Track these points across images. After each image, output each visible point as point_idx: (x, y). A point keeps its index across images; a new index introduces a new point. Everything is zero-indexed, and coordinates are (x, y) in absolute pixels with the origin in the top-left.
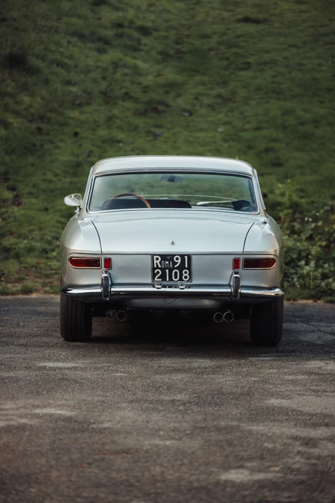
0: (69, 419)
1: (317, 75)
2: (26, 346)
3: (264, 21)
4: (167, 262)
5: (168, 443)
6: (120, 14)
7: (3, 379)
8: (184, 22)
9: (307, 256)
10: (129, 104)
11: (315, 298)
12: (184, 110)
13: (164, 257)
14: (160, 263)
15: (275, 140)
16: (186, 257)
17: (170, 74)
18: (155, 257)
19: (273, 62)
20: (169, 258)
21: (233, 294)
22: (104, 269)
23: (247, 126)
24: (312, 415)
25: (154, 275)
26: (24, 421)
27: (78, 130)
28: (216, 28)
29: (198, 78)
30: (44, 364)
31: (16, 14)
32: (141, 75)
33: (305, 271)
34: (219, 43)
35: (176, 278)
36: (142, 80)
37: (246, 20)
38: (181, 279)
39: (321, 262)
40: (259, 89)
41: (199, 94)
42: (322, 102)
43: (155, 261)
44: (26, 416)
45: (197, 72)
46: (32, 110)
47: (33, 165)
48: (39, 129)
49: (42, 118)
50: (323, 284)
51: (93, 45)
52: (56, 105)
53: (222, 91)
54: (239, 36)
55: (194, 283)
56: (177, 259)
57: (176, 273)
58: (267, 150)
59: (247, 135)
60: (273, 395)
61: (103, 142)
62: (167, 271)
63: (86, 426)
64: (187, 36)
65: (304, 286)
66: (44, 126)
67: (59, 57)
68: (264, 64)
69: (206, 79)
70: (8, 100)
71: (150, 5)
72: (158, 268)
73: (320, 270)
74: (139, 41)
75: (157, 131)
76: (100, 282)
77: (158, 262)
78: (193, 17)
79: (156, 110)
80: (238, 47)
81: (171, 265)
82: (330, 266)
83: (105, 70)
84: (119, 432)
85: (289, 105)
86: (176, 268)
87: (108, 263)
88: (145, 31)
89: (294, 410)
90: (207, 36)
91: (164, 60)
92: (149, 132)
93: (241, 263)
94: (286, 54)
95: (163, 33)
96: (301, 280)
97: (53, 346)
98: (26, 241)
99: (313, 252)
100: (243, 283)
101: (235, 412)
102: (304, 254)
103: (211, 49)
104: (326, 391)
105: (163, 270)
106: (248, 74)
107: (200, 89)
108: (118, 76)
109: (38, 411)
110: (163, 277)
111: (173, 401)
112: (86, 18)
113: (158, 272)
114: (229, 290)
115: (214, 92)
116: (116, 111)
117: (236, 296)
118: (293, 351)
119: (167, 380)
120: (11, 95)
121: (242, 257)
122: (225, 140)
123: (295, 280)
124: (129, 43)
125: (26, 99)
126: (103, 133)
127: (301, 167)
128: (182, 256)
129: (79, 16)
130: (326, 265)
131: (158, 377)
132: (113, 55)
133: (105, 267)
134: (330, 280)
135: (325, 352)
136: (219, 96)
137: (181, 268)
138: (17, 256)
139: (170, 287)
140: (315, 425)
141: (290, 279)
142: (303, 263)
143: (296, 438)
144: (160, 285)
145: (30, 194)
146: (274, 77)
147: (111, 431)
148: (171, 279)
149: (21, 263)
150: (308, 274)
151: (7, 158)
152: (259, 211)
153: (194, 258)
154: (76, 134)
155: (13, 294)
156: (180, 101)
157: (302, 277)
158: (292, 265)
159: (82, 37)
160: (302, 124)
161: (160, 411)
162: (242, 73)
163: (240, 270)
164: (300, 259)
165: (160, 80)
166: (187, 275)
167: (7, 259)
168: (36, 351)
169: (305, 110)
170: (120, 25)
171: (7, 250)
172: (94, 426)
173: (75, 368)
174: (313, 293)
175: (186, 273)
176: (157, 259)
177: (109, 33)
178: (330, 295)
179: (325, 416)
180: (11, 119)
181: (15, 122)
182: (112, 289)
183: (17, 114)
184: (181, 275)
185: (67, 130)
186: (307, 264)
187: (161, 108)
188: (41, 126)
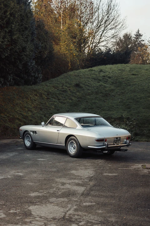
1: (144, 87)
3: (137, 74)
6: (105, 74)
8: (119, 75)
10: (101, 94)
12: (113, 96)
15: (130, 103)
17: (113, 87)
19: (136, 84)
23: (126, 99)
27: (88, 100)
28: (126, 76)
29: (118, 88)
31: (81, 74)
32: (106, 88)
34: (125, 80)
36: (106, 89)
37: (133, 75)
40: (131, 90)
41: (117, 92)
42: (144, 93)
45: (119, 87)
46: (79, 96)
47: (75, 109)
48: (79, 100)
49: (81, 98)
51: (97, 81)
52: (84, 95)
53: (123, 91)
54: (130, 78)
58: (128, 105)
59: (125, 101)
61: (93, 103)
64: (119, 78)
67: (88, 84)
68: (133, 85)
69: (120, 88)
71: (112, 72)
74: (108, 79)
75: (105, 100)
78: (122, 74)
79: (107, 96)
80: (129, 81)
83: (98, 87)
85: (135, 94)
88: (109, 78)
90: (124, 79)
91: (112, 84)
92: (104, 101)
94: (139, 82)
95: (113, 78)
103: (123, 81)
106: (130, 87)
107: (118, 91)
108: (100, 88)
112: (97, 75)
115: (121, 91)
116: (98, 96)
120: (75, 93)
122: (120, 103)
124: (105, 80)
125: (78, 94)
126: (93, 101)
129: (95, 75)
132: (101, 83)
136: (122, 92)
146: (135, 88)
151: (70, 107)
154: (87, 101)
156: (113, 94)
159: (95, 79)
160: (137, 99)
162: (128, 87)
165: (110, 89)
169: (139, 95)
170: (104, 76)
177: (101, 78)
180: (73, 98)
183: (75, 97)
185: (85, 100)
187: (108, 95)
188: (80, 100)
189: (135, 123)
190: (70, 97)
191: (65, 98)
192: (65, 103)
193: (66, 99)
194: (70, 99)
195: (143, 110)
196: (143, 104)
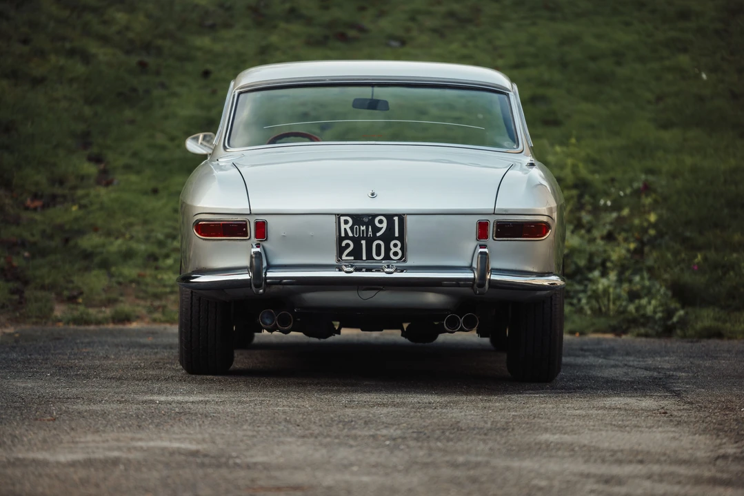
0: (195, 454)
2: (120, 379)
4: (363, 228)
5: (365, 479)
7: (79, 413)
9: (603, 264)
10: (296, 27)
11: (618, 331)
12: (392, 37)
13: (358, 218)
14: (352, 228)
15: (548, 84)
16: (396, 219)
18: (342, 219)
20: (366, 220)
21: (477, 281)
22: (254, 240)
23: (500, 62)
24: (614, 452)
25: (341, 250)
26: (116, 454)
27: (209, 67)
30: (152, 398)
33: (600, 287)
35: (378, 254)
38: (387, 257)
39: (627, 274)
41: (417, 12)
42: (627, 24)
43: (343, 226)
44: (119, 449)
46: (131, 35)
47: (132, 122)
48: (143, 65)
49: (147, 47)
50: (632, 308)
52: (172, 27)
53: (456, 6)
55: (410, 263)
56: (381, 222)
57: (378, 246)
60: (546, 430)
62: (363, 242)
63: (223, 460)
65: (598, 312)
66: (151, 61)
70: (88, 17)
72: (347, 237)
73: (626, 286)
76: (246, 263)
77: (348, 227)
79: (343, 37)
81: (370, 233)
82: (642, 278)
84: (280, 467)
85: (570, 28)
86: (380, 238)
87: (261, 230)
89: (584, 446)
93: (491, 230)
96: (594, 302)
97: (166, 380)
98: (119, 241)
99: (614, 257)
100: (494, 264)
101: (481, 446)
102: (598, 260)
104: (639, 427)
105: (357, 241)
109: (140, 444)
110: (356, 254)
111: (374, 437)
113: (348, 245)
114: (470, 275)
115: (442, 9)
116: (274, 38)
117: (481, 285)
118: (581, 388)
119: (363, 415)
120: (94, 10)
121: (492, 220)
123: (584, 301)
125: (121, 17)
127: (592, 126)
128: (390, 217)
130: (637, 278)
131: (349, 411)
133: (256, 237)
134: (644, 301)
135: (635, 389)
136: (451, 14)
137: (388, 237)
138: (105, 265)
139: (369, 270)
140: (620, 462)
141: (575, 301)
142: (596, 273)
143: (588, 476)
144: (352, 266)
145: (128, 168)
147: (267, 467)
148: (370, 257)
149: (111, 275)
150: (606, 291)
151: (87, 111)
152: (521, 148)
153: (409, 219)
154: (206, 74)
155: (98, 323)
156: (385, 24)
157: (595, 296)
158: (578, 277)
160: (594, 58)
161: (351, 446)
163: (490, 241)
164: (591, 269)
166: (398, 249)
167: (87, 269)
168: (138, 385)
169: (599, 37)
171: (87, 255)
172: (238, 461)
173: (206, 402)
174: (614, 322)
175: (395, 245)
176: (346, 222)
178: (644, 325)
179: (638, 452)
180: (94, 48)
181: (102, 53)
182: (269, 275)
183: (104, 40)
184: (388, 249)
185: (189, 67)
186: (604, 274)
187: (352, 33)
188: (146, 59)
189: (653, 218)
190: (63, 39)
191: (25, 41)
192: (37, 82)
193: (42, 54)
194: (72, 53)
195: (666, 135)
196: (649, 96)
